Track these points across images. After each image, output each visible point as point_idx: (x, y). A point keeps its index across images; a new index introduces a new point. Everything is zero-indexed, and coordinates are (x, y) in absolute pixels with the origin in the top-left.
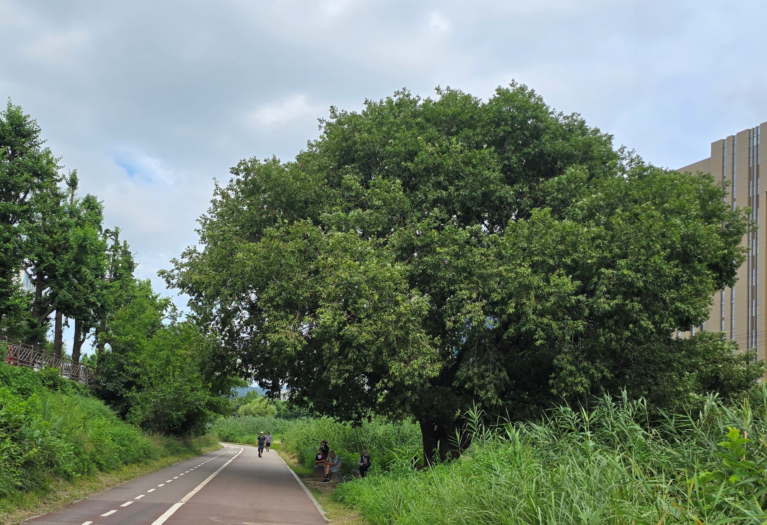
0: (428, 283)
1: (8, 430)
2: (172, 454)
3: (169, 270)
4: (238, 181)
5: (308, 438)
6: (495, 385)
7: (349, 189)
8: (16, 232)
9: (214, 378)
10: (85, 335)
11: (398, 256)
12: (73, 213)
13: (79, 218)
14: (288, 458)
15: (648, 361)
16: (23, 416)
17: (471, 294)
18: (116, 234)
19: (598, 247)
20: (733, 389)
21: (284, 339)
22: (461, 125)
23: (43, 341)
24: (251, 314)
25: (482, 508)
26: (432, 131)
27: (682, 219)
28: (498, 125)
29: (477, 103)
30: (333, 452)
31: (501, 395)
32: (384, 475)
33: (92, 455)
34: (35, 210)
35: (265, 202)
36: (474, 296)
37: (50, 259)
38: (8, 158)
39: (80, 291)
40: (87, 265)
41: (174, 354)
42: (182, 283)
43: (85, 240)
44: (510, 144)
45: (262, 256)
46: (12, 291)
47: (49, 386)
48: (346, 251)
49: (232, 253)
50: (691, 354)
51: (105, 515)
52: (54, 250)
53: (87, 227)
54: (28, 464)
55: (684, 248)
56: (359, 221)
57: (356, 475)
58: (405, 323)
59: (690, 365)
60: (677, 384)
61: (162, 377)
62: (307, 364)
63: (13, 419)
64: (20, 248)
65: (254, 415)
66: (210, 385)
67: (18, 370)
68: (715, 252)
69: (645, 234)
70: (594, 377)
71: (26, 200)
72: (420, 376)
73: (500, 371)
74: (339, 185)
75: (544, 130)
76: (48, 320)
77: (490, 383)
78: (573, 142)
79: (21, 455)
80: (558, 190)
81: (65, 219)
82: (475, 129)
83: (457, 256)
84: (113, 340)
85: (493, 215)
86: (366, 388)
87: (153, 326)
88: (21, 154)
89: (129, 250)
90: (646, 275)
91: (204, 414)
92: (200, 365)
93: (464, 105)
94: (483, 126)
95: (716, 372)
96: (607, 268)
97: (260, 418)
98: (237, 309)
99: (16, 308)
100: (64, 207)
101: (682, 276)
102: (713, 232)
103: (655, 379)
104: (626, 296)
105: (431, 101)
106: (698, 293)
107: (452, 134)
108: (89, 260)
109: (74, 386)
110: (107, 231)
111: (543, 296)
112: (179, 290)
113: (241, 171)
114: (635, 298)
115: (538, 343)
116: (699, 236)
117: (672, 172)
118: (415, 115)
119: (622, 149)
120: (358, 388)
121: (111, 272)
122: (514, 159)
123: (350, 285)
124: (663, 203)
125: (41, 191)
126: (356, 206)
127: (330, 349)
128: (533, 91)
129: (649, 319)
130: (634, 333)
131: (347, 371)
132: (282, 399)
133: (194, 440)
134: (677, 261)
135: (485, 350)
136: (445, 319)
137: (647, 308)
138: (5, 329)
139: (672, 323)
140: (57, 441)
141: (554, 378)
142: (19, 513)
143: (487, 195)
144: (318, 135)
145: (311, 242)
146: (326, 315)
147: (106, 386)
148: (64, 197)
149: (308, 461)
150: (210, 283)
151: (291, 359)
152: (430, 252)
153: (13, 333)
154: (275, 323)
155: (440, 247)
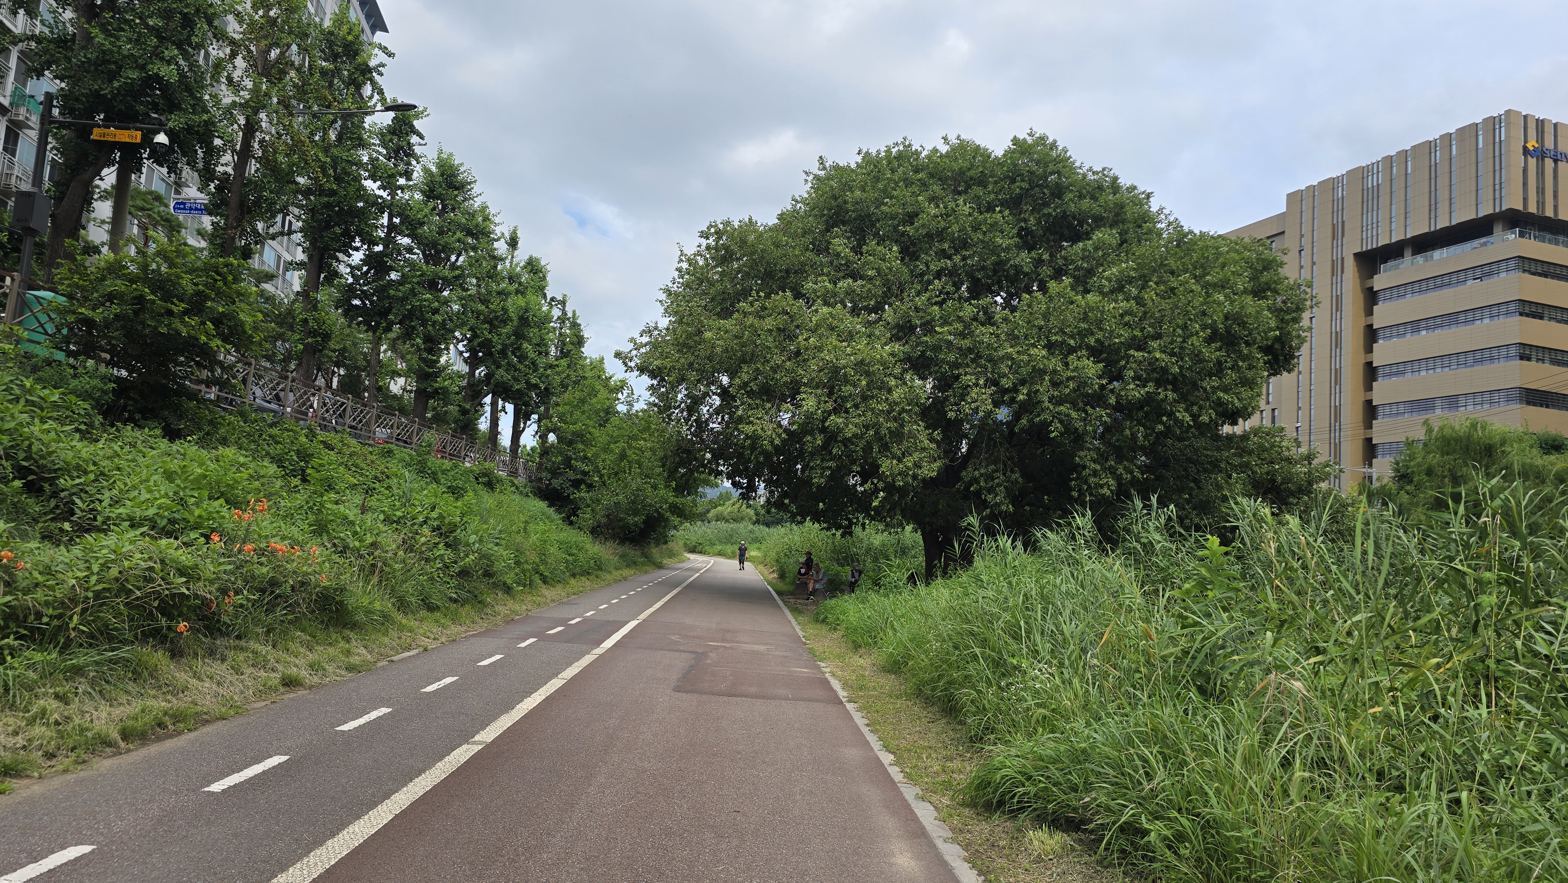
0: (928, 367)
1: (442, 534)
2: (628, 566)
3: (627, 350)
4: (708, 248)
5: (790, 549)
6: (1006, 488)
7: (838, 255)
8: (446, 302)
9: (679, 476)
10: (525, 423)
11: (893, 336)
12: (512, 279)
13: (520, 284)
14: (766, 572)
15: (1190, 460)
16: (458, 519)
17: (977, 379)
18: (563, 303)
19: (1126, 324)
20: (1292, 494)
21: (759, 431)
22: (970, 183)
23: (476, 430)
24: (722, 400)
26: (937, 188)
27: (1226, 297)
28: (1013, 181)
29: (989, 155)
30: (817, 564)
31: (1014, 500)
32: (874, 592)
33: (535, 566)
34: (469, 276)
35: (739, 271)
36: (981, 382)
37: (486, 333)
38: (437, 214)
39: (519, 370)
40: (529, 341)
41: (630, 447)
42: (642, 365)
43: (527, 311)
44: (1026, 203)
45: (735, 336)
46: (440, 371)
47: (484, 484)
48: (832, 329)
49: (700, 332)
50: (1243, 451)
51: (552, 632)
52: (490, 322)
53: (529, 295)
54: (464, 573)
55: (1228, 330)
56: (850, 292)
57: (842, 591)
58: (899, 414)
59: (1240, 465)
60: (1222, 488)
61: (616, 474)
62: (788, 460)
63: (446, 521)
64: (451, 320)
65: (727, 521)
66: (674, 484)
67: (447, 464)
68: (1265, 333)
69: (1182, 311)
70: (1122, 479)
71: (459, 264)
72: (915, 477)
73: (1012, 471)
74: (827, 249)
75: (1068, 188)
76: (483, 405)
77: (999, 485)
78: (1101, 201)
79: (455, 562)
80: (1083, 258)
81: (503, 285)
82: (985, 187)
83: (962, 335)
84: (559, 429)
85: (1010, 284)
86: (860, 489)
87: (607, 413)
88: (453, 210)
89: (578, 321)
90: (1182, 359)
91: (667, 520)
92: (661, 459)
94: (996, 183)
95: (1272, 474)
96: (1137, 350)
97: (734, 526)
98: (706, 396)
99: (445, 390)
100: (502, 271)
101: (1226, 361)
102: (1264, 309)
103: (1198, 482)
104: (1158, 383)
105: (937, 152)
106: (1246, 382)
107: (960, 193)
108: (531, 335)
109: (513, 484)
110: (552, 299)
111: (1062, 382)
112: (637, 373)
113: (712, 234)
114: (1169, 387)
115: (1052, 435)
116: (1246, 314)
117: (1220, 236)
118: (917, 169)
119: (1161, 209)
120: (849, 489)
121: (556, 348)
122: (1032, 221)
123: (836, 370)
124: (1205, 275)
125: (476, 252)
126: (846, 277)
127: (813, 444)
128: (1055, 141)
129: (1186, 410)
130: (1168, 428)
131: (830, 468)
132: (760, 502)
133: (654, 551)
134: (1219, 344)
135: (995, 446)
136: (947, 409)
137: (1183, 398)
138: (429, 415)
139: (1213, 416)
140: (496, 548)
141: (1076, 479)
142: (454, 629)
143: (1000, 263)
144: (803, 190)
145: (792, 318)
146: (809, 403)
147: (550, 484)
148: (503, 260)
149: (790, 576)
150: (673, 367)
151: (767, 455)
152: (930, 332)
153: (439, 419)
154: (750, 413)
155: (941, 326)
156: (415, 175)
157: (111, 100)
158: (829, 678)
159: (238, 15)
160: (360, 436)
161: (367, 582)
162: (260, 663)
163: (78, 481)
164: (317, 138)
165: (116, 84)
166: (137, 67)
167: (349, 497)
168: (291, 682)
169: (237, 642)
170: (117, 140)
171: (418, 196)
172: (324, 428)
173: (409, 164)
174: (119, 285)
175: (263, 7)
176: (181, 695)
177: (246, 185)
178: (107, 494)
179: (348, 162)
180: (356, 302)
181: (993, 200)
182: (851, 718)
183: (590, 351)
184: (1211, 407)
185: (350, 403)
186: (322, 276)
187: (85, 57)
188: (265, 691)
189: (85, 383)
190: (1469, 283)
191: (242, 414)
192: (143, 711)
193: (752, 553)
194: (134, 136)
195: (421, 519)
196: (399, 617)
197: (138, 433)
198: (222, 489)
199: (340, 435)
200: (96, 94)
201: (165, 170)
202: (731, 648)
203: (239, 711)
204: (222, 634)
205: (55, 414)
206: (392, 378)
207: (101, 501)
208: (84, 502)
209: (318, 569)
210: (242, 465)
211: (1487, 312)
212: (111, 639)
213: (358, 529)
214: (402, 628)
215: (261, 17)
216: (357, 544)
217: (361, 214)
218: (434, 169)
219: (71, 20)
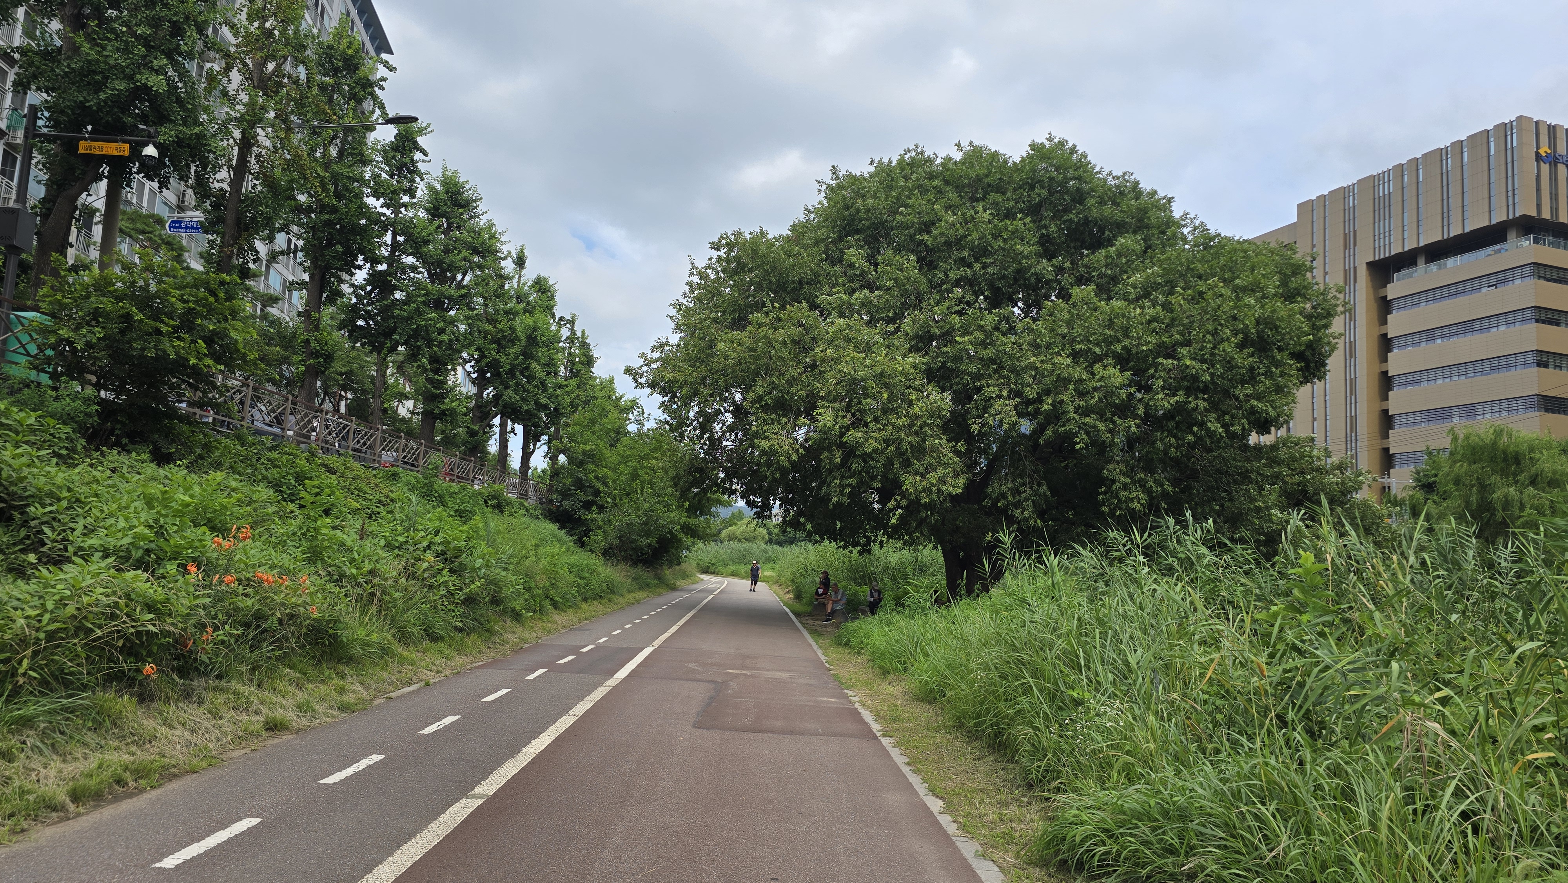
0: (948, 378)
1: (446, 560)
2: (641, 588)
3: (637, 366)
4: (719, 258)
5: (806, 569)
6: (1033, 502)
7: (851, 265)
8: (453, 322)
9: (691, 495)
10: (535, 445)
11: (912, 347)
12: (520, 298)
13: (528, 303)
14: (781, 593)
15: (1219, 471)
16: (464, 543)
17: (1000, 391)
18: (572, 322)
19: (1154, 331)
21: (777, 446)
22: (989, 189)
23: (485, 453)
24: (735, 417)
25: (1014, 651)
26: (952, 196)
27: (1257, 300)
28: (1032, 188)
29: (1006, 162)
30: (836, 584)
31: (1041, 515)
32: (898, 612)
33: (546, 590)
34: (475, 295)
35: (751, 283)
36: (1005, 393)
37: (494, 353)
38: (443, 233)
39: (528, 391)
40: (538, 361)
41: (642, 467)
42: (653, 381)
43: (535, 329)
44: (1046, 210)
45: (748, 347)
46: (447, 393)
47: (493, 507)
48: (849, 340)
49: (712, 344)
50: (1274, 461)
51: (562, 662)
52: (498, 342)
53: (537, 315)
54: (470, 601)
55: (1260, 335)
56: (865, 304)
57: (864, 613)
58: (921, 427)
59: (1272, 476)
60: (1255, 500)
61: (628, 494)
62: (804, 477)
63: (451, 546)
64: (458, 340)
65: (739, 541)
66: (686, 504)
67: (455, 487)
68: (1299, 339)
69: (1212, 316)
70: (1152, 492)
71: (465, 283)
72: (939, 491)
73: (1039, 485)
74: (841, 261)
75: (1089, 193)
76: (491, 426)
77: (1026, 499)
78: (1124, 207)
79: (461, 589)
80: (1106, 266)
81: (511, 305)
82: (1004, 193)
83: (984, 344)
84: (569, 450)
85: (1029, 295)
86: (877, 506)
87: (618, 433)
88: (459, 228)
89: (588, 341)
90: (1213, 366)
91: (680, 540)
92: (674, 478)
93: (991, 164)
94: (1015, 190)
95: (1304, 484)
96: (1166, 358)
97: (746, 545)
98: (718, 412)
99: (453, 412)
100: (509, 290)
101: (1259, 368)
102: (1295, 313)
103: (1229, 493)
104: (1189, 392)
105: (950, 159)
106: (1279, 389)
107: (977, 200)
108: (540, 354)
109: (523, 507)
110: (561, 319)
111: (1088, 392)
112: (648, 390)
113: (723, 246)
114: (1200, 395)
115: (1078, 447)
116: (1278, 318)
118: (931, 177)
119: (1185, 214)
120: (866, 507)
121: (566, 368)
122: (1053, 228)
123: (854, 382)
124: (1234, 279)
125: (482, 271)
126: (862, 287)
127: (831, 459)
128: (1074, 146)
129: (1218, 420)
130: (1200, 438)
131: (850, 485)
132: (774, 521)
133: (667, 572)
134: (1251, 350)
135: (1020, 459)
136: (970, 422)
137: (1214, 406)
138: (438, 438)
139: (1247, 426)
140: (504, 573)
141: (1105, 493)
142: (459, 660)
143: (1020, 272)
144: (816, 199)
145: (807, 330)
146: (826, 417)
147: (561, 506)
148: (509, 278)
149: (806, 597)
150: (686, 382)
151: (784, 472)
152: (951, 342)
153: (448, 442)
154: (765, 428)
155: (963, 335)
156: (419, 193)
157: (97, 112)
158: (860, 709)
159: (232, 27)
160: (364, 459)
161: (364, 612)
162: (241, 705)
163: (49, 509)
164: (318, 155)
165: (102, 96)
166: (124, 78)
167: (352, 522)
168: (276, 726)
169: (217, 682)
170: (104, 153)
171: (422, 214)
172: (326, 451)
173: (413, 181)
174: (106, 304)
175: (259, 18)
176: (148, 746)
177: (243, 202)
178: (81, 522)
179: (350, 178)
180: (361, 323)
181: (1013, 207)
182: (888, 755)
183: (600, 371)
184: (1244, 417)
185: (354, 426)
186: (324, 295)
187: (69, 66)
188: (245, 737)
189: (66, 405)
190: (1484, 290)
191: (240, 438)
192: (100, 766)
193: (766, 572)
194: (125, 150)
195: (425, 544)
196: (399, 649)
197: (123, 458)
198: (209, 515)
199: (343, 458)
200: (82, 105)
201: (156, 185)
202: (752, 676)
203: (213, 761)
204: (201, 674)
205: (32, 438)
206: (400, 401)
207: (73, 530)
208: (54, 530)
209: (308, 600)
210: (233, 490)
211: (1502, 319)
212: (67, 684)
213: (356, 556)
214: (402, 661)
215: (258, 28)
216: (354, 571)
217: (363, 232)
218: (438, 187)
219: (58, 32)
